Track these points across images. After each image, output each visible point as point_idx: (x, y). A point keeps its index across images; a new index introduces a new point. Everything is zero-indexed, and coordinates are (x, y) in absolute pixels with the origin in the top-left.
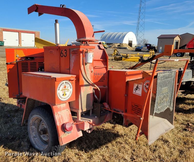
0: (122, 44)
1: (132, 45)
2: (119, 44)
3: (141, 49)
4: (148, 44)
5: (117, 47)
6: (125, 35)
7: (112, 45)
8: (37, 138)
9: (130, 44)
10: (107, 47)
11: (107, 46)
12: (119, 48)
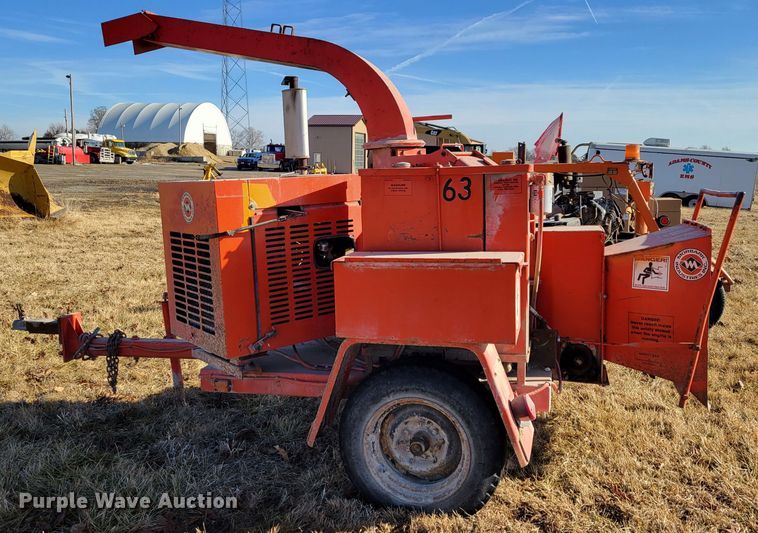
0: (184, 147)
1: (218, 149)
2: (172, 146)
3: (256, 162)
4: (277, 146)
5: (167, 155)
6: (190, 115)
7: (147, 148)
8: (388, 473)
9: (210, 145)
10: (131, 158)
11: (130, 153)
12: (174, 160)
